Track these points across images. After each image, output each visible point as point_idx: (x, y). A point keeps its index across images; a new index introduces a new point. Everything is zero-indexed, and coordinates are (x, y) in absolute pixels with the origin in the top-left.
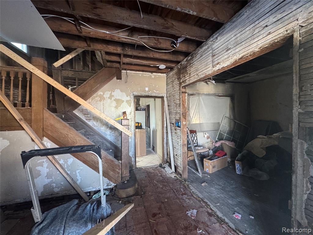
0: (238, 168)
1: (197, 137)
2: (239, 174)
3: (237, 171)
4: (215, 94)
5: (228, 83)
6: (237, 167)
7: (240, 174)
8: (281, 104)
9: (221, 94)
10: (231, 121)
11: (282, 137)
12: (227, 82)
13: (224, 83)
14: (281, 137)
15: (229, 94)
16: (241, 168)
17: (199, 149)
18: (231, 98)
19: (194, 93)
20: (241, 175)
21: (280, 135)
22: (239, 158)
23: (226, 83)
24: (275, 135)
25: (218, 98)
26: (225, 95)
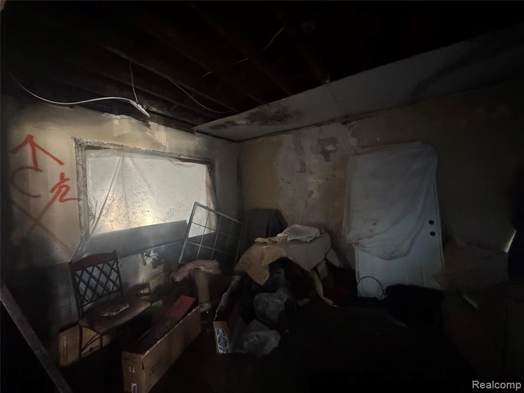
0: (220, 340)
1: (118, 272)
2: (223, 353)
3: (219, 346)
4: (172, 153)
5: (199, 134)
6: (218, 337)
7: (225, 353)
8: (283, 180)
9: (184, 156)
10: (209, 214)
11: (290, 239)
12: (198, 131)
13: (192, 133)
14: (288, 240)
15: (203, 158)
16: (226, 338)
17: (113, 316)
18: (208, 168)
19: (103, 144)
20: (228, 354)
21: (286, 235)
22: (224, 305)
23: (197, 134)
24: (279, 235)
25: (180, 164)
26: (194, 159)
